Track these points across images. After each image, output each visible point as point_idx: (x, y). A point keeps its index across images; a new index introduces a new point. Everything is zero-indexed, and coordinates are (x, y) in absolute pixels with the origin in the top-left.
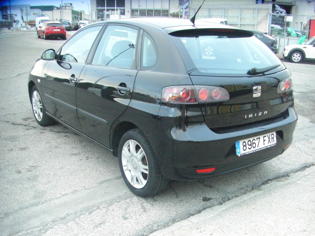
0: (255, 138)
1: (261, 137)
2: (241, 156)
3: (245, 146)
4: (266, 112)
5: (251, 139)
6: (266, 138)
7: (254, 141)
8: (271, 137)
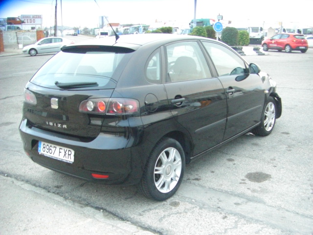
0: (53, 146)
1: (58, 147)
2: (41, 155)
3: (45, 148)
4: (65, 126)
5: (50, 145)
6: (62, 151)
7: (51, 148)
8: (67, 152)
